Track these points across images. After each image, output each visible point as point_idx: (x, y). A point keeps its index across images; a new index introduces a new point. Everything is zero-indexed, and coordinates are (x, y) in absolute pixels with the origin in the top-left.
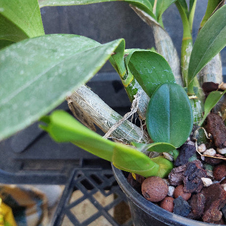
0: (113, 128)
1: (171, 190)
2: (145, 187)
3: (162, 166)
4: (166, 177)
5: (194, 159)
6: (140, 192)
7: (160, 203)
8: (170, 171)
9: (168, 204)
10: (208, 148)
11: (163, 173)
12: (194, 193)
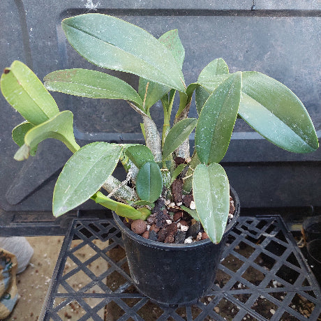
0: (115, 190)
1: (149, 227)
2: (133, 226)
3: (143, 213)
4: (146, 220)
5: (163, 209)
6: (130, 228)
7: (141, 235)
8: (149, 216)
9: (146, 235)
10: (171, 202)
11: (144, 218)
12: (161, 229)
